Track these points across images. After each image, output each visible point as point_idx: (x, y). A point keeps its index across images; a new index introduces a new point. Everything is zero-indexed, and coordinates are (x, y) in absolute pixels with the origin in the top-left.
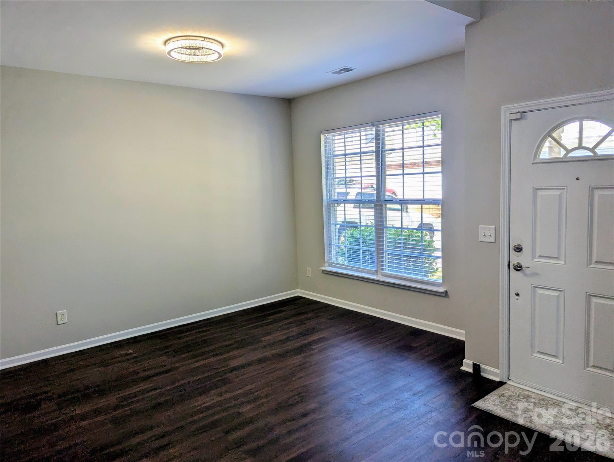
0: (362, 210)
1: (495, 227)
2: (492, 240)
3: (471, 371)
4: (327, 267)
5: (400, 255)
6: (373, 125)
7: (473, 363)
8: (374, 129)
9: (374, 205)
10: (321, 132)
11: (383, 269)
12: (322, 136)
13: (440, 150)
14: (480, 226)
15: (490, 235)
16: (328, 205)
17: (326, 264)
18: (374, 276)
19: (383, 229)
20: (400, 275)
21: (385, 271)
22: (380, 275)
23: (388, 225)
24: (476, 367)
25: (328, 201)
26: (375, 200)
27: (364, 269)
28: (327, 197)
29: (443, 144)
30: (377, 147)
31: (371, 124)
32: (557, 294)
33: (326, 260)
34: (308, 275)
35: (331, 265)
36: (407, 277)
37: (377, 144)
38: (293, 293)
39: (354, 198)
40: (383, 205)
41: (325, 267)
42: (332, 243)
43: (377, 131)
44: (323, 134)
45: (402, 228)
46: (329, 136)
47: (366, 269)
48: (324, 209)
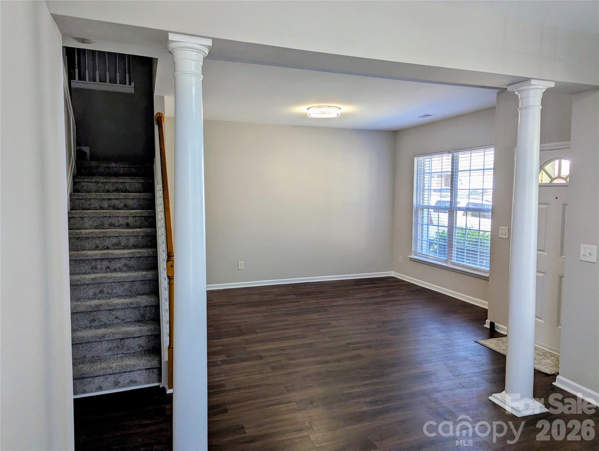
0: (440, 213)
1: (509, 228)
2: (506, 237)
3: (489, 327)
4: (413, 256)
5: (464, 249)
6: (449, 152)
7: (490, 321)
8: (451, 155)
9: (448, 211)
10: (415, 156)
11: (452, 259)
12: (416, 159)
13: (492, 173)
14: (500, 227)
15: (505, 234)
16: (417, 209)
17: (413, 254)
18: (445, 264)
19: (453, 229)
20: (463, 264)
21: (453, 261)
22: (449, 263)
23: (457, 226)
24: (492, 324)
25: (417, 207)
26: (449, 208)
27: (439, 259)
28: (417, 203)
29: (494, 169)
30: (452, 169)
31: (448, 152)
32: (543, 275)
33: (413, 251)
34: (400, 261)
35: (416, 254)
36: (466, 265)
37: (453, 166)
38: (389, 274)
39: (434, 205)
40: (454, 211)
41: (412, 255)
42: (419, 238)
43: (453, 157)
44: (416, 157)
45: (466, 229)
46: (421, 159)
47: (440, 259)
48: (414, 212)
